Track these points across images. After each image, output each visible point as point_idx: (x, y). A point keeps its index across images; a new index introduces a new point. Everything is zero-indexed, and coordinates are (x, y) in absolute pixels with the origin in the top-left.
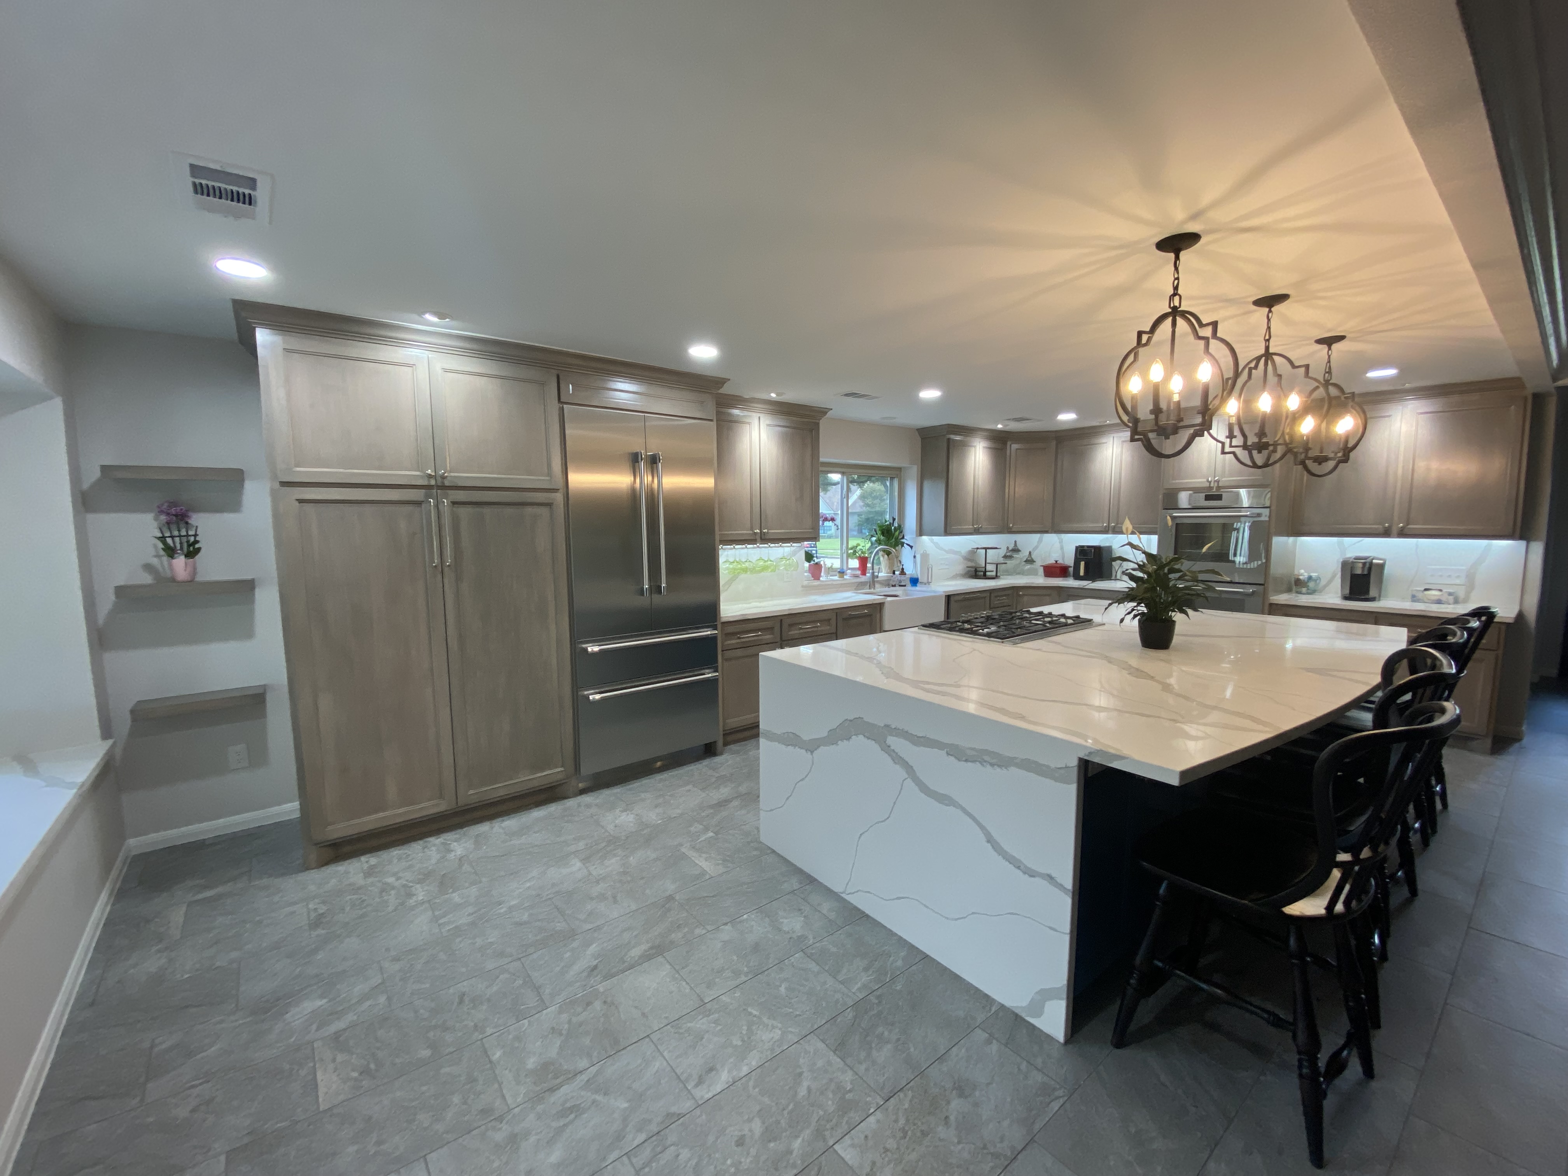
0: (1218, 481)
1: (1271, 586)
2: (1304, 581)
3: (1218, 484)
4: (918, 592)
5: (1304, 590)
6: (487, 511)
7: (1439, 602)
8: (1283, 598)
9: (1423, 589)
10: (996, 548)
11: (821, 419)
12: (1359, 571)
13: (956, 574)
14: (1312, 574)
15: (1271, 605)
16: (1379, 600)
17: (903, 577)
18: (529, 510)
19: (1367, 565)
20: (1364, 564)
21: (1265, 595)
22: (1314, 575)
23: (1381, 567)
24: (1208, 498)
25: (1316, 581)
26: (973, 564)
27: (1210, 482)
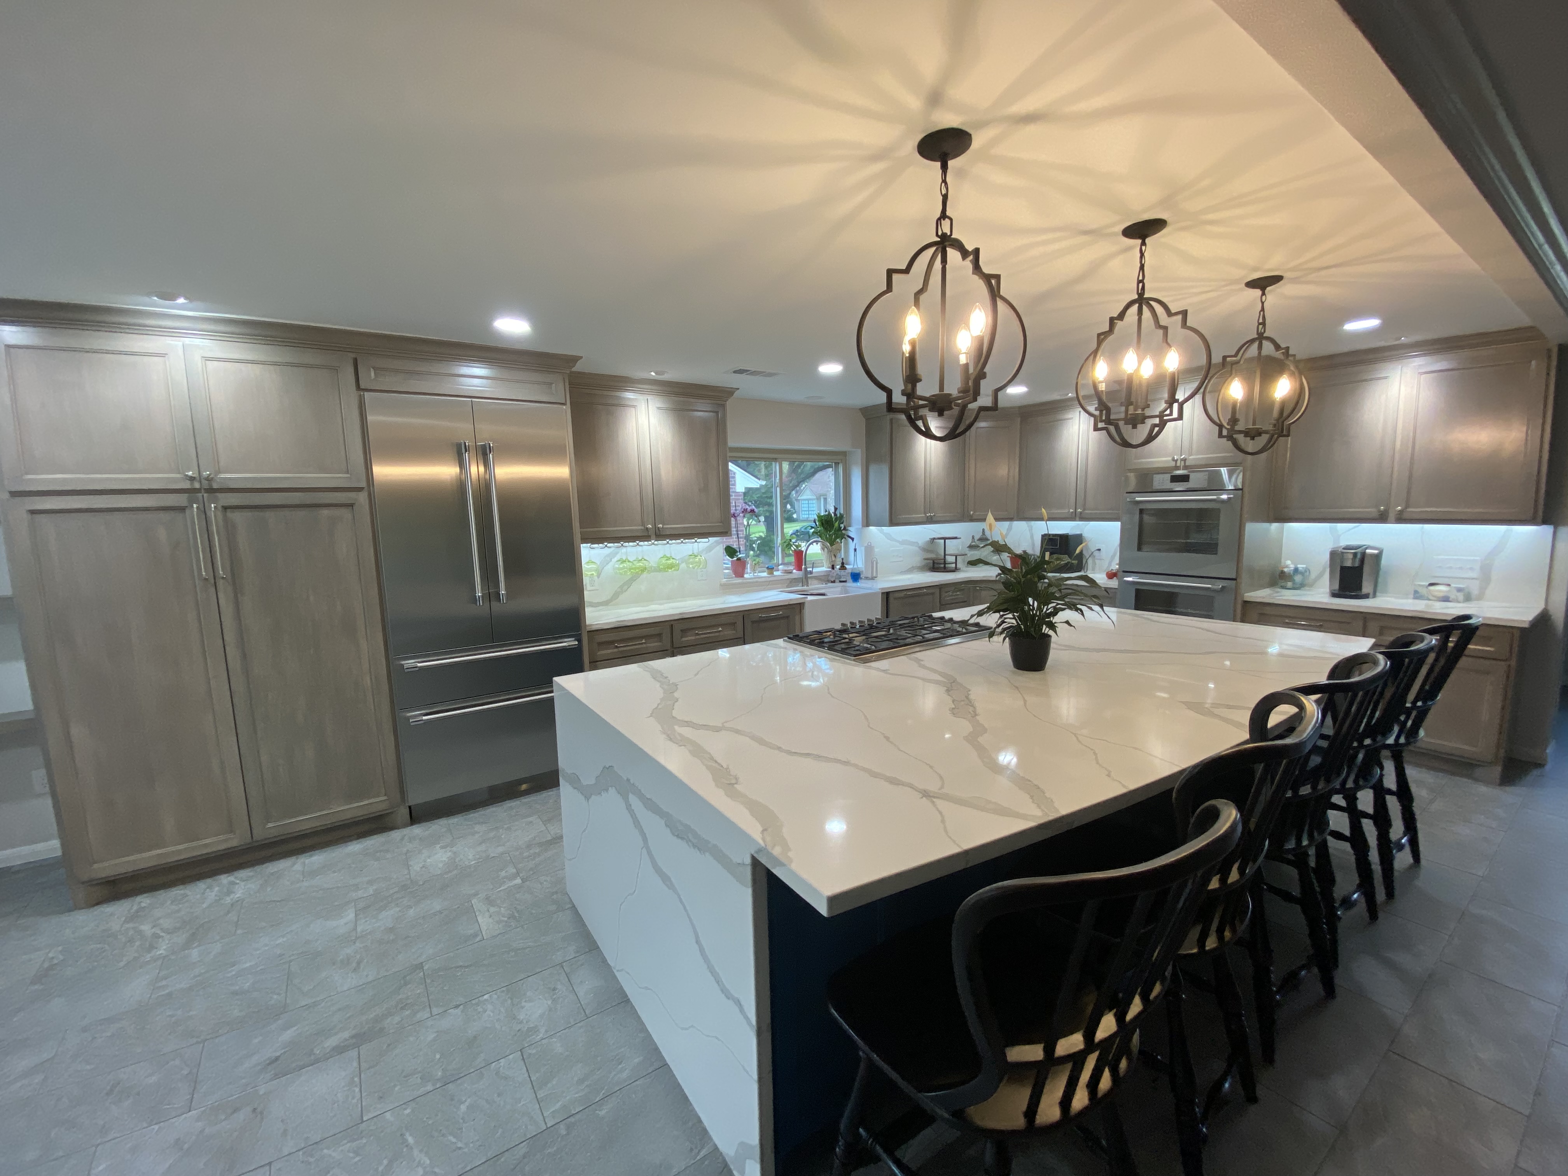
0: (1185, 460)
1: (1245, 578)
2: (1289, 573)
3: (1185, 463)
4: (862, 587)
5: (1289, 584)
6: (270, 515)
7: (1446, 599)
8: (1262, 595)
9: (1428, 584)
10: (956, 538)
11: (728, 400)
12: (1348, 564)
13: (913, 567)
14: (1299, 566)
15: (1246, 603)
16: (1374, 596)
17: (843, 572)
18: (325, 512)
19: (1359, 556)
20: (1355, 555)
21: (1237, 591)
22: (1301, 567)
23: (1378, 557)
24: (1175, 479)
25: (1302, 574)
26: (933, 556)
27: (1176, 461)
